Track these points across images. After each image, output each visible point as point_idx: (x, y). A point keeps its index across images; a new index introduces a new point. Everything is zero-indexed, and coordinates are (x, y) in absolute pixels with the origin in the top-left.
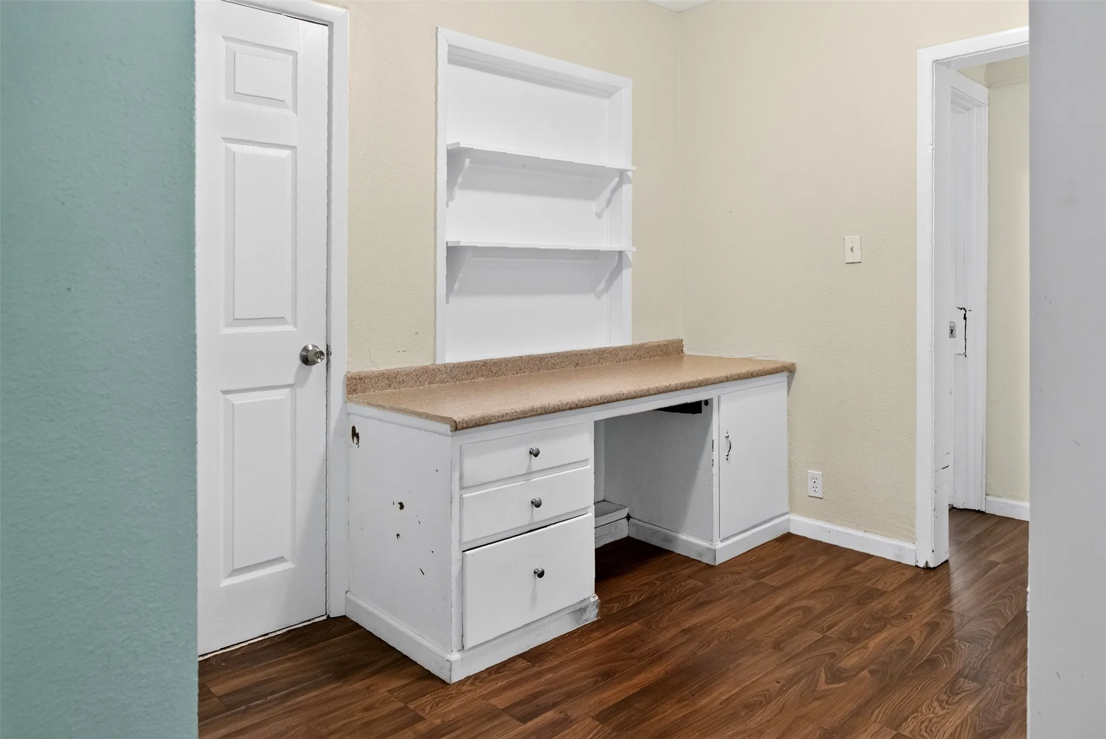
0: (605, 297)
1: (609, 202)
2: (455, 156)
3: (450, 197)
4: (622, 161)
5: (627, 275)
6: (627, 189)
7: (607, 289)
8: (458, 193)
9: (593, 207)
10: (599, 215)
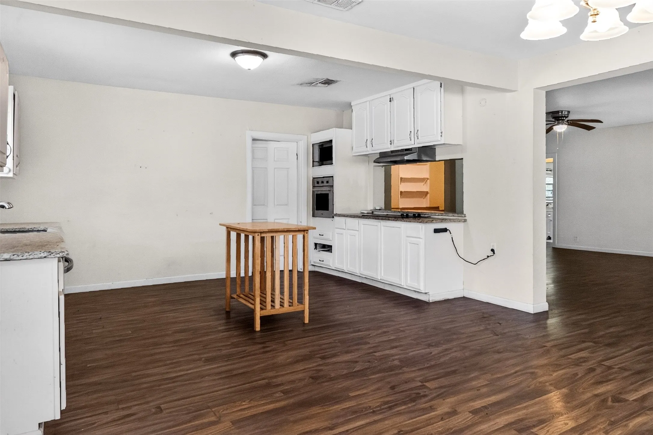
0: (425, 199)
1: (425, 183)
2: (401, 178)
3: (400, 184)
4: (428, 177)
5: (428, 195)
6: (428, 180)
7: (425, 197)
8: (402, 183)
9: (423, 184)
10: (424, 185)
